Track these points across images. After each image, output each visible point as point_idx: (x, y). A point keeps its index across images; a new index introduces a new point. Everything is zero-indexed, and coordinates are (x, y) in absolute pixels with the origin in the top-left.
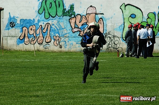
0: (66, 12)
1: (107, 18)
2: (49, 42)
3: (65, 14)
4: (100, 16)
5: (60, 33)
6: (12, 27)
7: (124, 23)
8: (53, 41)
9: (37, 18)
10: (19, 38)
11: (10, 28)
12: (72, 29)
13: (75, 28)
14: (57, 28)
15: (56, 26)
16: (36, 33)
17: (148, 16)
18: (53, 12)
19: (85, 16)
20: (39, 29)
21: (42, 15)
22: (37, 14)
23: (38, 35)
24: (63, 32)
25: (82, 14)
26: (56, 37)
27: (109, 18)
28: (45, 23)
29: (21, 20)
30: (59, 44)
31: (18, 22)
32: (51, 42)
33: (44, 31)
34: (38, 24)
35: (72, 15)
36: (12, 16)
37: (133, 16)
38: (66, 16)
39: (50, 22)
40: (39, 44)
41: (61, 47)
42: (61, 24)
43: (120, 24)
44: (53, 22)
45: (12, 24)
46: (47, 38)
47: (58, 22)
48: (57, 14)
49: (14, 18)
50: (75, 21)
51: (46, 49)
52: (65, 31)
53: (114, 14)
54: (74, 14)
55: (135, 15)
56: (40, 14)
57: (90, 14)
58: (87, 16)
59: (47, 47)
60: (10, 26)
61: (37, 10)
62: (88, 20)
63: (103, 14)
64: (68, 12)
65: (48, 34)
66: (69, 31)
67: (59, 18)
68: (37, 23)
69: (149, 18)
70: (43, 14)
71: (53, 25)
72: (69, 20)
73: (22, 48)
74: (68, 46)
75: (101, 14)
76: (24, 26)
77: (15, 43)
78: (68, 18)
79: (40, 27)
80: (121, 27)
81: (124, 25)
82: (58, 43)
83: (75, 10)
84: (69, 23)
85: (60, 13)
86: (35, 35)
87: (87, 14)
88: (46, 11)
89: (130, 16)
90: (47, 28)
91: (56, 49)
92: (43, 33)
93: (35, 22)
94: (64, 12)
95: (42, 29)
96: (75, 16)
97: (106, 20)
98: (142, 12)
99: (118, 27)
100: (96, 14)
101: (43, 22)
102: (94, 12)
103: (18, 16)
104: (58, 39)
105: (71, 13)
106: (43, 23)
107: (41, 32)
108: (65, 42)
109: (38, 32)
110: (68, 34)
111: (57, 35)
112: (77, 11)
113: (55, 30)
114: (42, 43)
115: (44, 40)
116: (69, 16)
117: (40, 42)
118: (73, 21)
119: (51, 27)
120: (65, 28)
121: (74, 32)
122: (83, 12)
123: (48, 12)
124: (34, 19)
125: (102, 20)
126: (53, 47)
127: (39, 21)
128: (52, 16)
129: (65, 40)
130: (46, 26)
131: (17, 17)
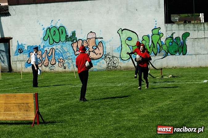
0: (68, 37)
1: (106, 41)
2: (54, 64)
3: (68, 39)
4: (99, 40)
5: (64, 56)
6: (21, 53)
7: (122, 45)
8: (57, 63)
9: (43, 44)
10: (27, 62)
11: (19, 53)
12: (75, 52)
13: (77, 51)
14: (61, 52)
15: (60, 50)
16: (42, 57)
17: (143, 38)
18: (56, 39)
19: (86, 41)
20: (45, 54)
21: (47, 42)
22: (42, 40)
23: (44, 58)
24: (66, 55)
25: (83, 39)
26: (60, 59)
27: (108, 42)
28: (50, 48)
29: (28, 46)
30: (63, 66)
31: (26, 48)
32: (55, 64)
33: (49, 55)
34: (44, 49)
35: (74, 40)
36: (20, 44)
37: (129, 39)
38: (69, 41)
39: (54, 47)
40: (45, 66)
41: (65, 68)
42: (65, 48)
43: (118, 46)
44: (57, 47)
45: (20, 50)
46: (52, 61)
47: (62, 47)
48: (60, 40)
49: (22, 45)
50: (77, 45)
51: (52, 70)
52: (68, 54)
53: (113, 38)
54: (76, 39)
55: (132, 38)
56: (45, 41)
57: (90, 39)
58: (87, 41)
59: (53, 69)
60: (19, 52)
61: (43, 38)
62: (88, 43)
63: (102, 38)
64: (70, 38)
65: (53, 57)
66: (72, 54)
67: (63, 44)
68: (42, 49)
69: (143, 40)
70: (48, 40)
71: (57, 49)
72: (72, 44)
73: (30, 70)
74: (71, 67)
75: (100, 38)
76: (31, 51)
77: (24, 66)
78: (71, 43)
79: (46, 51)
80: (119, 49)
81: (122, 46)
82: (62, 64)
83: (76, 36)
84: (72, 47)
85: (63, 39)
86: (41, 59)
87: (87, 39)
88: (51, 38)
89: (127, 39)
90: (52, 52)
91: (61, 69)
92: (48, 57)
93: (41, 48)
94: (67, 38)
95: (47, 53)
96: (77, 40)
97: (105, 43)
98: (137, 36)
99: (116, 48)
100: (96, 38)
101: (48, 47)
102: (94, 36)
103: (25, 43)
104: (62, 61)
105: (73, 39)
106: (48, 49)
107: (46, 56)
108: (69, 63)
109: (44, 56)
110: (71, 57)
111: (61, 57)
112: (78, 36)
113: (59, 54)
114: (48, 65)
115: (50, 63)
116: (71, 41)
117: (46, 64)
118: (75, 45)
119: (55, 51)
120: (68, 51)
121: (77, 55)
122: (84, 37)
123: (52, 38)
124: (39, 45)
125: (101, 44)
126: (58, 68)
127: (44, 47)
128: (56, 41)
129: (68, 62)
130: (51, 51)
131: (24, 45)
